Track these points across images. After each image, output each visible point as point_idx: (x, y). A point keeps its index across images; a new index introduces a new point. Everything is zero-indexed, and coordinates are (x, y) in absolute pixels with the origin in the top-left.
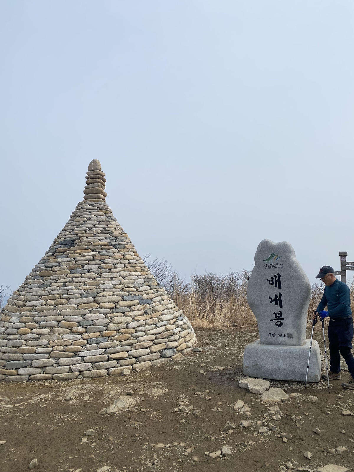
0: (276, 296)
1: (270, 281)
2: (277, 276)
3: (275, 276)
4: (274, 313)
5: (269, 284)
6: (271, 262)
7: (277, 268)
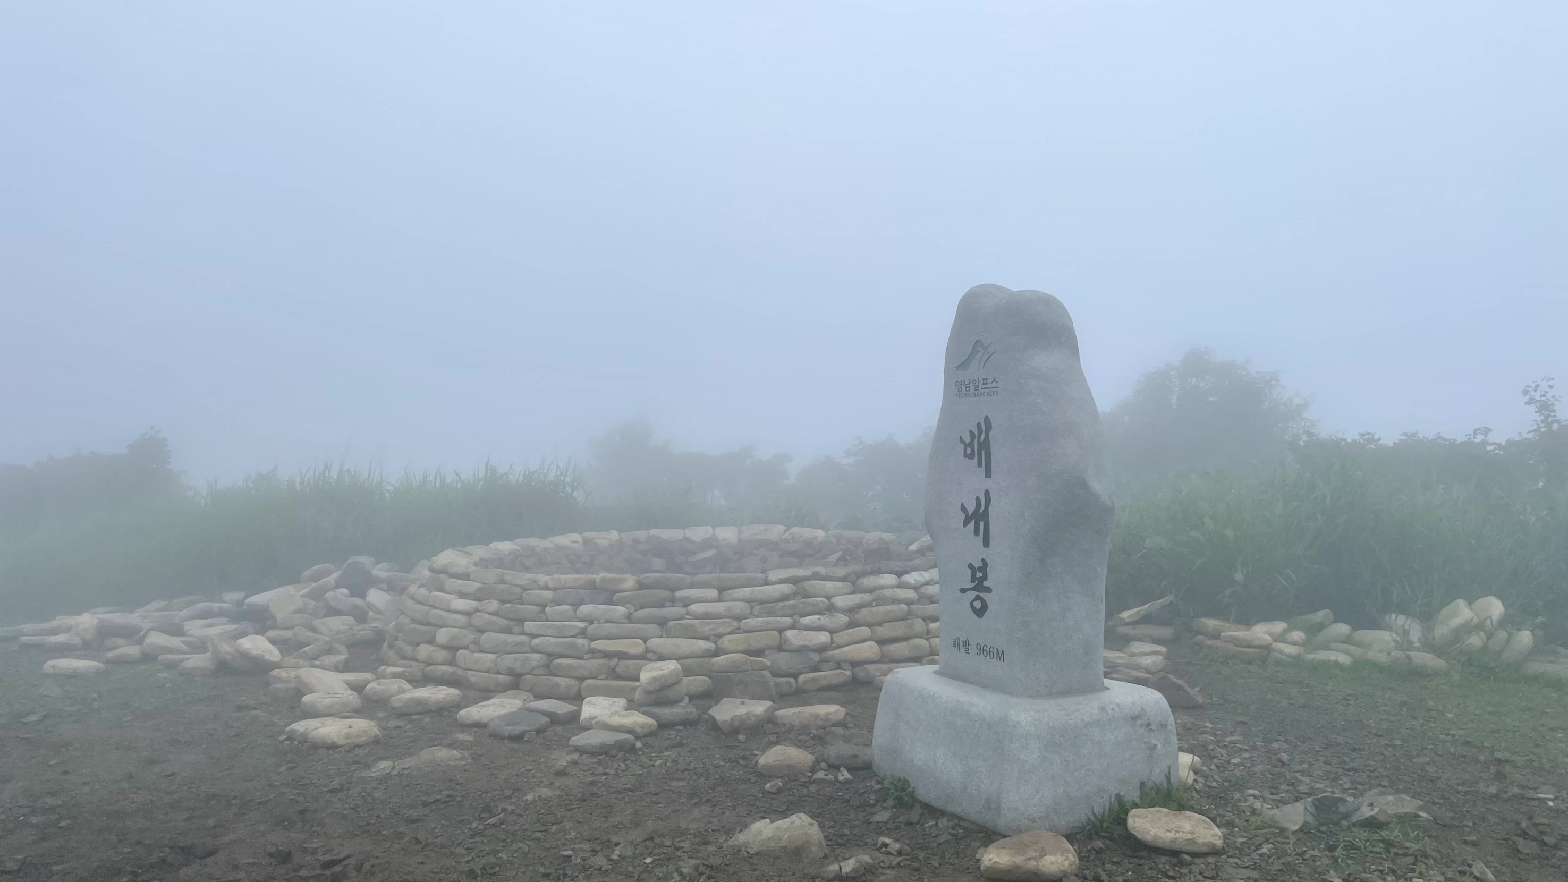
0: (978, 499)
1: (966, 446)
2: (983, 427)
3: (979, 425)
4: (973, 567)
5: (966, 456)
6: (972, 372)
7: (985, 395)
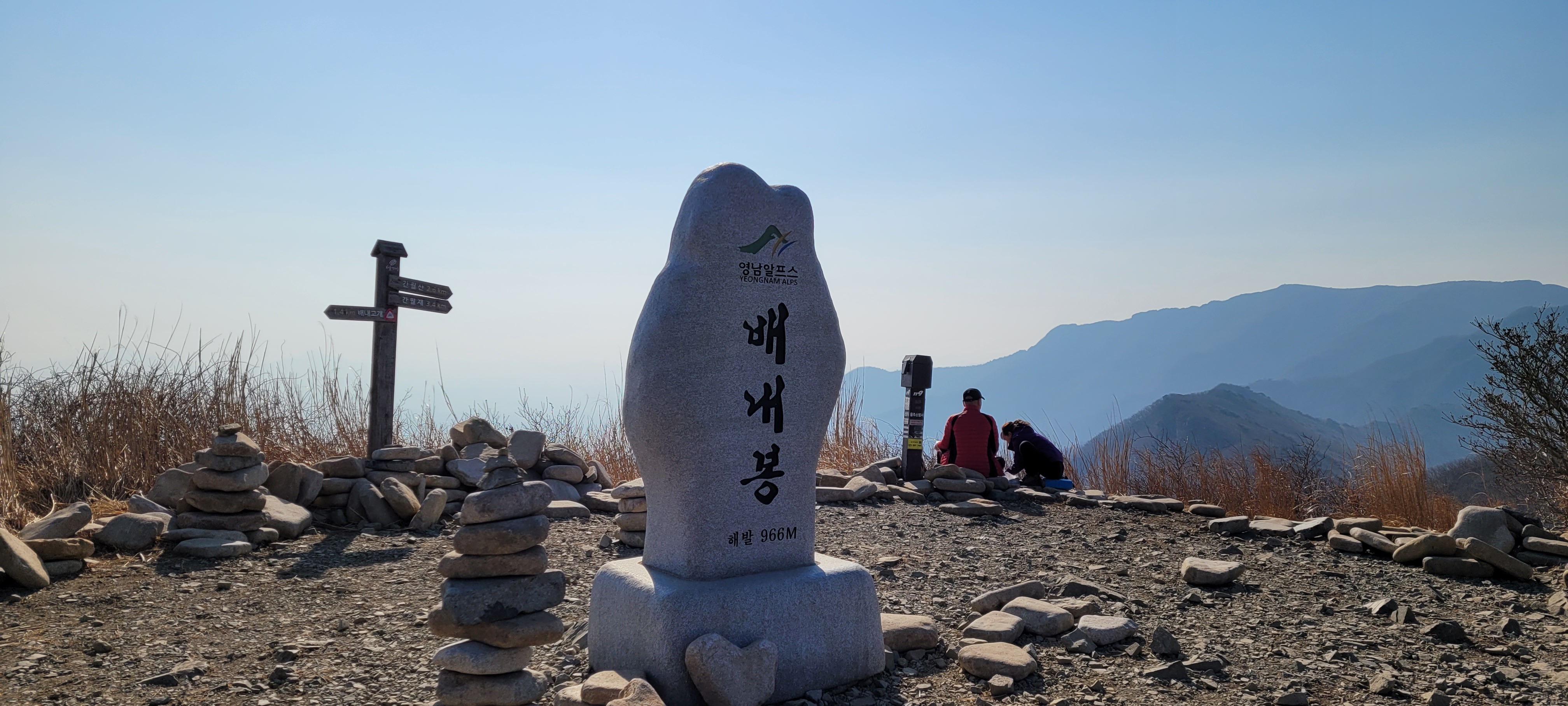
0: (767, 386)
1: (752, 331)
2: (777, 314)
3: (771, 312)
4: (757, 454)
5: (751, 341)
6: (764, 256)
7: (781, 281)
